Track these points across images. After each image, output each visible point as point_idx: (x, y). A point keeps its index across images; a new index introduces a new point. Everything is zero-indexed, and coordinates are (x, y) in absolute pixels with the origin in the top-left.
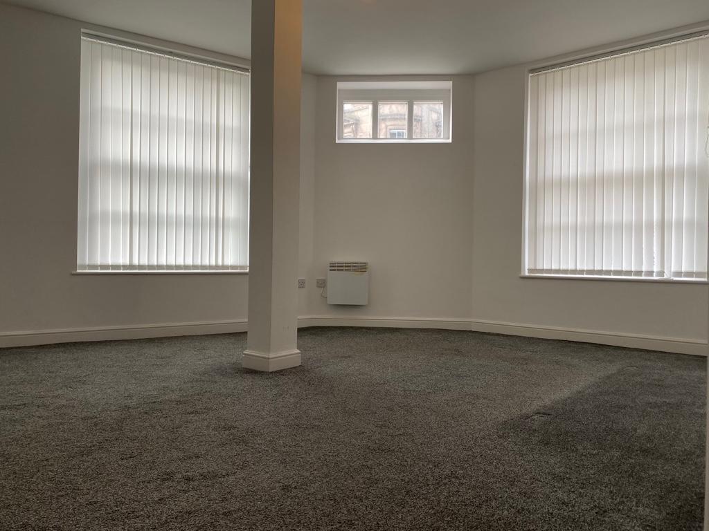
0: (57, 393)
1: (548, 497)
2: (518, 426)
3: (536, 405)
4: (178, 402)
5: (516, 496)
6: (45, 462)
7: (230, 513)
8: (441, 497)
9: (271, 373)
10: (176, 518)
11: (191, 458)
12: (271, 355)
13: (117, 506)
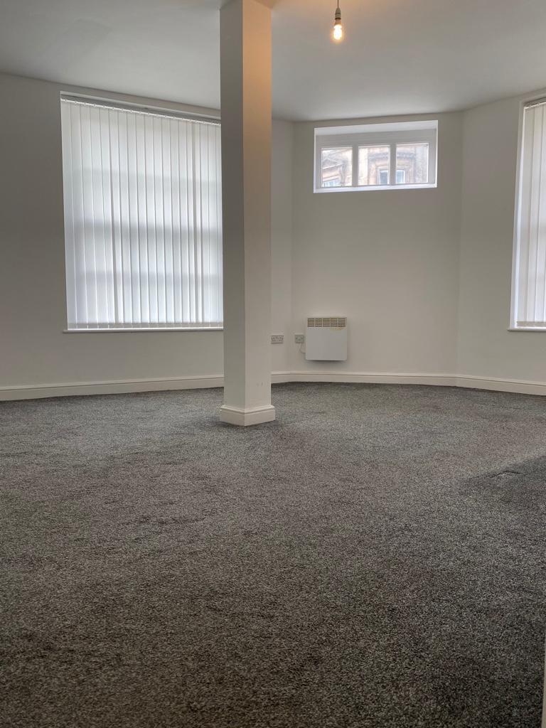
0: (52, 443)
1: (497, 552)
2: (483, 484)
3: (507, 463)
4: (159, 453)
5: (465, 549)
6: (42, 504)
7: (195, 553)
8: (391, 548)
9: (247, 427)
10: (149, 555)
11: (166, 504)
12: (246, 411)
13: (100, 543)
